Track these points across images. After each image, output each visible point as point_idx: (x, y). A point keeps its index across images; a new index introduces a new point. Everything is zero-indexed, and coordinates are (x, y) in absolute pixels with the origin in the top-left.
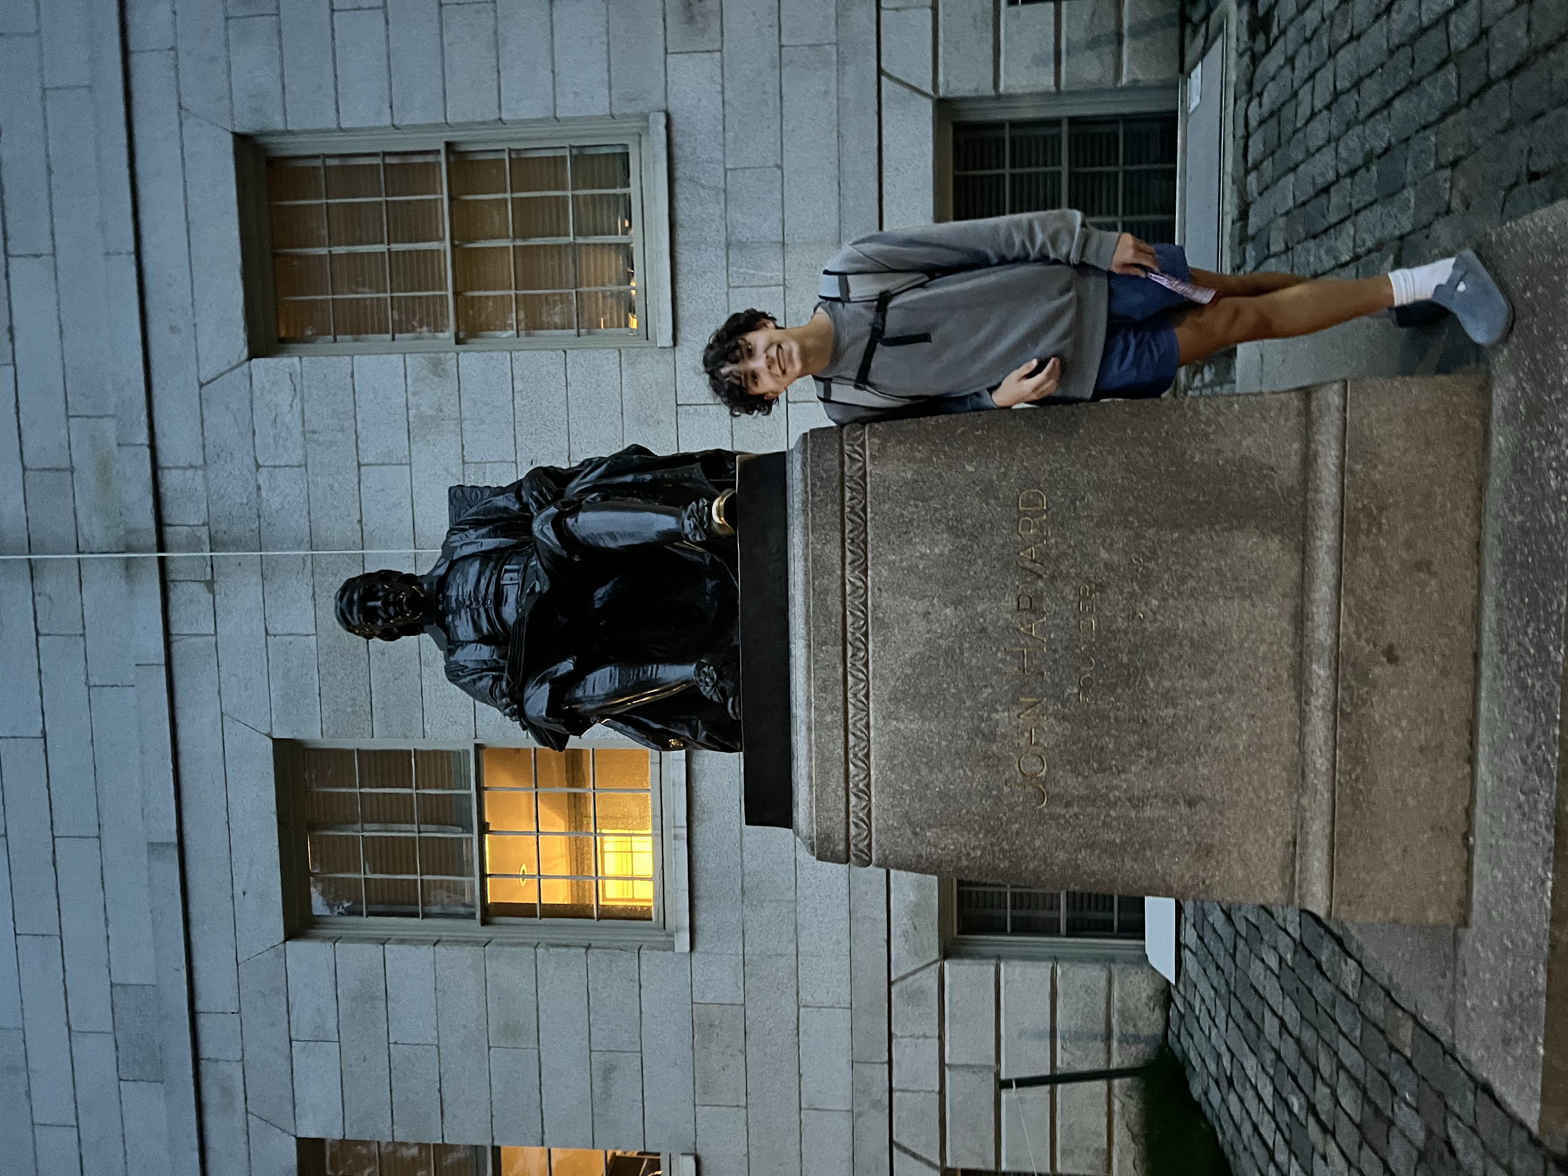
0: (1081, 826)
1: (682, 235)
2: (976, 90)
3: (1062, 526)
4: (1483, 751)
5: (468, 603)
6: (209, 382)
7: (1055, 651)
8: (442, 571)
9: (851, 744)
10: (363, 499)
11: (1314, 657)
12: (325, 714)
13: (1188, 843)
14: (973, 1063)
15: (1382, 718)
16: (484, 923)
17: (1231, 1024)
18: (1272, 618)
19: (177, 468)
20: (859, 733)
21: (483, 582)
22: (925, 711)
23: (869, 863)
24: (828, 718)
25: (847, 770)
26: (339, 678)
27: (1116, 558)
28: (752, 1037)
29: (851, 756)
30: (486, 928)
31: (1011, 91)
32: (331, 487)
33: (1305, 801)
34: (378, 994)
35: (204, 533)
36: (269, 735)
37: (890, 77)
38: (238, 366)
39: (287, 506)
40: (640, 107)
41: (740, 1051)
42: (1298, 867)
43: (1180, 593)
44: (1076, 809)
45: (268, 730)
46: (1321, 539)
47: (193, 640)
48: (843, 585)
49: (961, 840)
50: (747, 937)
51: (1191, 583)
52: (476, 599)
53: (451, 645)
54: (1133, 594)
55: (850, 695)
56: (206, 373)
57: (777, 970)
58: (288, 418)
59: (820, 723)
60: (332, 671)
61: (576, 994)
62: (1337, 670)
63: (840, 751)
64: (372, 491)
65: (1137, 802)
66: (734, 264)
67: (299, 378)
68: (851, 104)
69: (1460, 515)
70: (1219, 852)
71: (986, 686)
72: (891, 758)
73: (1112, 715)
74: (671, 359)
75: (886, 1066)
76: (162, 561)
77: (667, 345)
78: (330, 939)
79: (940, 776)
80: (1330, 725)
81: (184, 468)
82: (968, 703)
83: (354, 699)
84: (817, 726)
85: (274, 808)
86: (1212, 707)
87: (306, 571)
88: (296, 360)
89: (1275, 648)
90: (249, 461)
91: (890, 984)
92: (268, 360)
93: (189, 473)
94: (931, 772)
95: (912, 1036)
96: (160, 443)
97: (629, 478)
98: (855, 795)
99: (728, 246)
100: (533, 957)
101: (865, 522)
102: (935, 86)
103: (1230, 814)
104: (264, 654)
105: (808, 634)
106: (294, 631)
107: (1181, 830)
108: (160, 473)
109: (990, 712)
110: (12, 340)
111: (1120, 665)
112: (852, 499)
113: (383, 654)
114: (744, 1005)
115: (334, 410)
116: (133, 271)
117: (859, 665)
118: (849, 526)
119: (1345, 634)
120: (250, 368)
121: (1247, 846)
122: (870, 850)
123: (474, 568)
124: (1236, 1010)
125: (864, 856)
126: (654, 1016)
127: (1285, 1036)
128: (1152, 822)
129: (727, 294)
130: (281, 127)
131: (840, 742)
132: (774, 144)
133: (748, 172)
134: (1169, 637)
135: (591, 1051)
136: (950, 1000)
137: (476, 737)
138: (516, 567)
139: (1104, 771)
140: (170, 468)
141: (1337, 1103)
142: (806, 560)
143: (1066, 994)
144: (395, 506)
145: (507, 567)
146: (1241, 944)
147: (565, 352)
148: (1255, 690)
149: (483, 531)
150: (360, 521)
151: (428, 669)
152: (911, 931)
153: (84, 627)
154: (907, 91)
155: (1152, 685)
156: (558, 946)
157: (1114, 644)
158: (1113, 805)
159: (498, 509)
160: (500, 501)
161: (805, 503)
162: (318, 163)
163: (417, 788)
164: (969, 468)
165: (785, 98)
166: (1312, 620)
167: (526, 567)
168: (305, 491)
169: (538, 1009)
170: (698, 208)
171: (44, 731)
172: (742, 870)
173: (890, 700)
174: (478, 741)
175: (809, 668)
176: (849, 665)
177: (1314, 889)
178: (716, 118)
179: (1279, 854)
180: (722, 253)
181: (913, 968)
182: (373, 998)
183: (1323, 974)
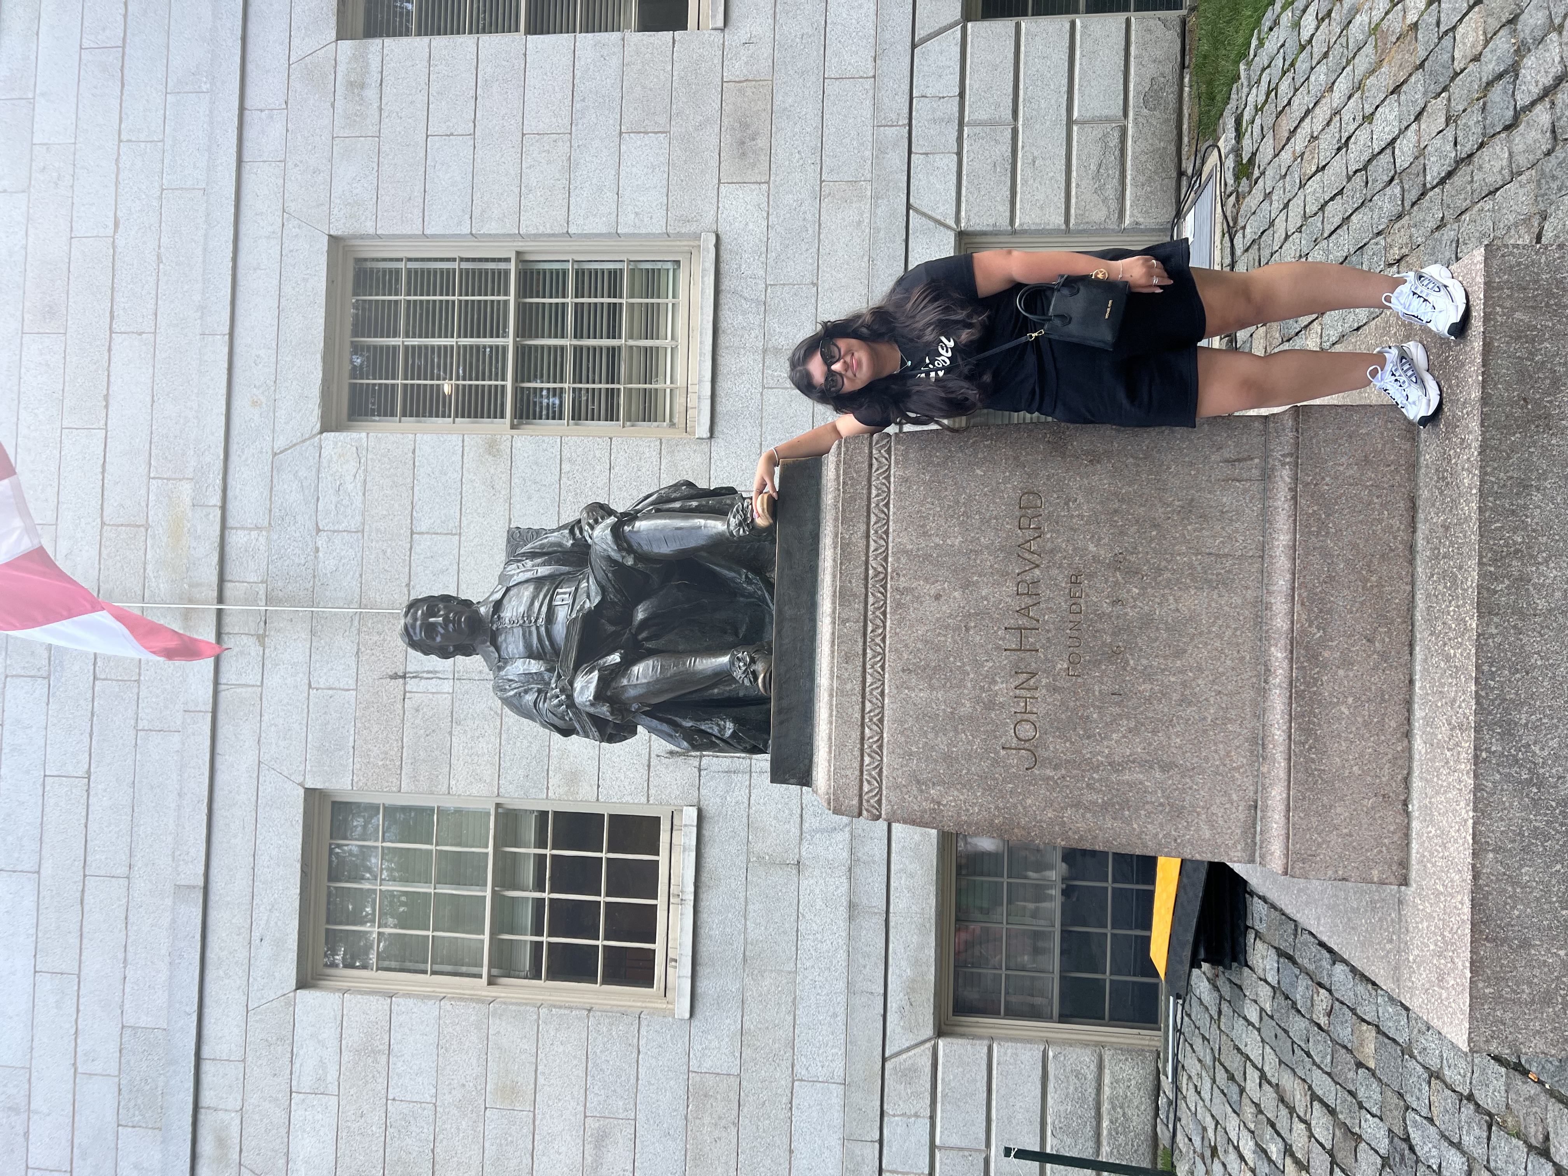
0: (1067, 786)
1: (723, 340)
2: (995, 225)
3: (1057, 523)
4: (1417, 725)
5: (521, 622)
6: (281, 452)
7: (1048, 631)
8: (498, 596)
9: (867, 710)
10: (413, 564)
11: (1272, 642)
12: (357, 766)
13: (1161, 804)
14: (963, 1145)
15: (1331, 695)
16: (490, 983)
17: (1216, 1091)
18: (1236, 607)
19: (243, 528)
20: (874, 700)
21: (537, 605)
22: (934, 681)
23: (878, 818)
24: (849, 686)
25: (863, 733)
26: (374, 731)
27: (1102, 552)
28: (745, 1110)
29: (867, 720)
30: (491, 988)
31: (1025, 227)
32: (384, 552)
33: (1264, 769)
34: (381, 1047)
35: (262, 589)
36: (301, 785)
37: (917, 211)
38: (310, 438)
39: (341, 569)
40: (693, 228)
41: (733, 1123)
42: (1258, 829)
43: (1157, 583)
44: (1063, 772)
45: (301, 779)
46: (1278, 540)
47: (239, 690)
48: (867, 570)
49: (961, 797)
50: (746, 1006)
51: (1167, 575)
52: (529, 617)
53: (501, 662)
54: (1116, 583)
55: (868, 666)
56: (281, 443)
57: (774, 1042)
58: (350, 487)
59: (841, 692)
60: (367, 725)
61: (575, 1057)
62: (1292, 652)
63: (858, 715)
64: (422, 557)
65: (1116, 767)
66: (769, 367)
67: (364, 452)
68: (882, 232)
69: (1396, 522)
70: (1189, 814)
71: (987, 661)
72: (901, 722)
73: (1096, 688)
74: (707, 450)
75: (877, 1145)
76: (220, 612)
77: (705, 436)
78: (339, 990)
79: (944, 738)
80: (1287, 701)
81: (251, 529)
82: (972, 676)
83: (386, 753)
84: (837, 693)
85: (299, 857)
86: (1184, 684)
87: (353, 629)
88: (364, 435)
89: (1238, 633)
90: (310, 525)
91: (884, 1060)
92: (337, 434)
93: (254, 534)
94: (936, 736)
95: (903, 1115)
96: (231, 506)
97: (677, 505)
98: (869, 755)
99: (765, 351)
100: (535, 1017)
101: (888, 516)
102: (958, 220)
103: (1199, 779)
104: (305, 706)
105: (834, 612)
106: (337, 685)
107: (1156, 792)
108: (227, 533)
109: (990, 683)
110: (106, 407)
111: (1104, 644)
112: (877, 496)
113: (417, 711)
114: (739, 1075)
115: (394, 482)
116: (226, 350)
117: (878, 640)
118: (873, 519)
119: (1299, 621)
120: (320, 439)
121: (1214, 809)
122: (880, 805)
123: (527, 592)
124: (1221, 1076)
125: (875, 811)
126: (649, 1083)
127: (1266, 1087)
128: (1131, 785)
129: (762, 394)
130: (372, 231)
131: (858, 707)
132: (811, 264)
133: (786, 288)
134: (1147, 622)
135: (585, 1117)
136: (943, 1079)
137: (498, 795)
138: (568, 590)
139: (1089, 737)
140: (236, 528)
141: (1311, 1135)
142: (835, 548)
143: (1056, 1077)
144: (442, 572)
145: (559, 590)
146: (1225, 1007)
147: (611, 439)
148: (1221, 669)
149: (539, 560)
150: (408, 585)
151: (459, 728)
152: (907, 1008)
153: (140, 674)
154: (931, 224)
155: (1132, 662)
156: (560, 1007)
157: (1099, 626)
158: (1096, 769)
159: (552, 544)
160: (554, 538)
161: (836, 498)
162: (402, 265)
163: (437, 845)
164: (979, 472)
165: (823, 226)
166: (1271, 610)
167: (577, 589)
168: (359, 555)
169: (536, 1071)
170: (740, 317)
171: (89, 772)
172: (745, 939)
173: (903, 671)
174: (499, 800)
175: (833, 641)
176: (869, 640)
177: (1273, 848)
178: (761, 241)
179: (1242, 817)
180: (759, 358)
181: (907, 1045)
182: (375, 1052)
183: (1299, 1011)
